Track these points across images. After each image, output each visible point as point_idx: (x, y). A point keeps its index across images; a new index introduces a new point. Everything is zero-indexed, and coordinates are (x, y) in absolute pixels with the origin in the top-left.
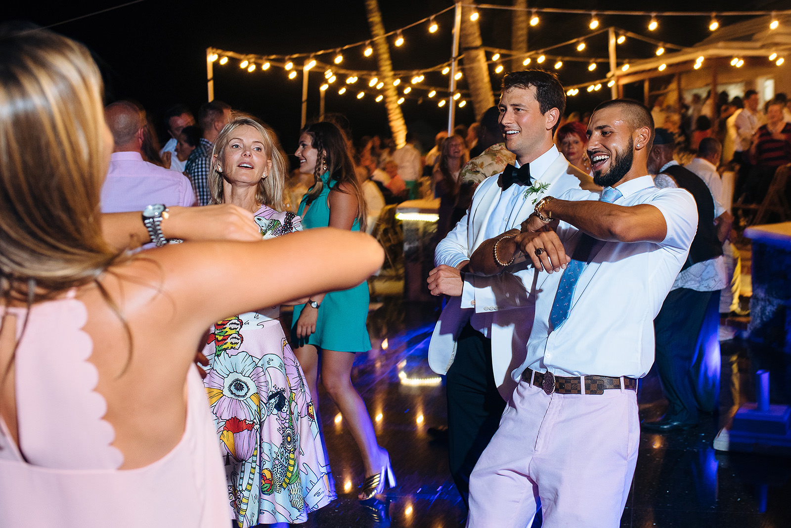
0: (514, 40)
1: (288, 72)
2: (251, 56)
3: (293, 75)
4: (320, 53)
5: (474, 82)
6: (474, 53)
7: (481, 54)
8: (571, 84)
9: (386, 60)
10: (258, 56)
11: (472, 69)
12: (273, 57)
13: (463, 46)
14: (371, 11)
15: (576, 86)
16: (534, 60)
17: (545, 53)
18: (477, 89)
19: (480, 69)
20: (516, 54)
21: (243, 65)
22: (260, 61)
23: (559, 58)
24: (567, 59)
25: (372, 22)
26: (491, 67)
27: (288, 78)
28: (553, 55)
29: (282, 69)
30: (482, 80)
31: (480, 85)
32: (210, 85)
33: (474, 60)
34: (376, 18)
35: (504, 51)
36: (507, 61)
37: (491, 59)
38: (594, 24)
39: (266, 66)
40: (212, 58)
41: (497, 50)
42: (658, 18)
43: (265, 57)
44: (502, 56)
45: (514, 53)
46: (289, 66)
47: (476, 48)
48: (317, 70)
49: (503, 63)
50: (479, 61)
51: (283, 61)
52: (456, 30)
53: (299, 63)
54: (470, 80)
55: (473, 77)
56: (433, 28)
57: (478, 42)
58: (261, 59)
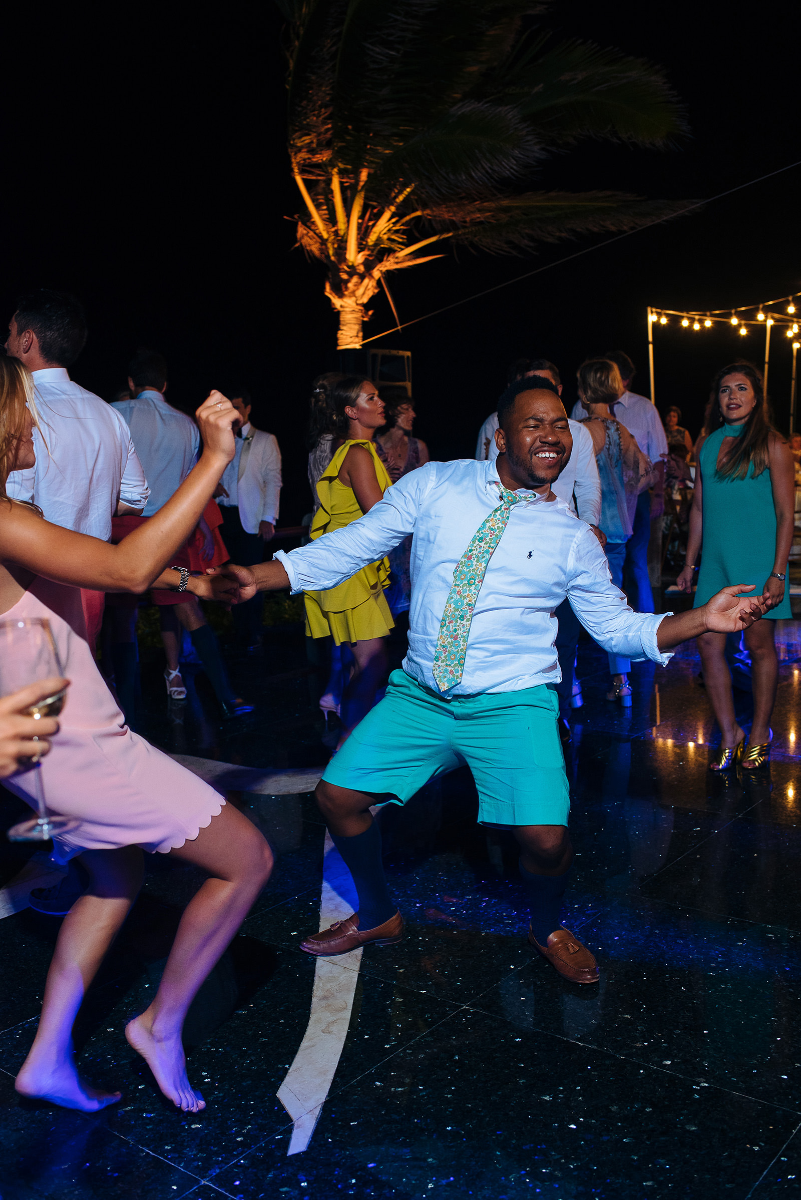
2: (694, 313)
3: (743, 332)
4: (771, 303)
10: (702, 313)
21: (685, 323)
29: (729, 326)
32: (651, 347)
39: (708, 323)
40: (652, 318)
46: (735, 321)
51: (729, 316)
58: (706, 315)
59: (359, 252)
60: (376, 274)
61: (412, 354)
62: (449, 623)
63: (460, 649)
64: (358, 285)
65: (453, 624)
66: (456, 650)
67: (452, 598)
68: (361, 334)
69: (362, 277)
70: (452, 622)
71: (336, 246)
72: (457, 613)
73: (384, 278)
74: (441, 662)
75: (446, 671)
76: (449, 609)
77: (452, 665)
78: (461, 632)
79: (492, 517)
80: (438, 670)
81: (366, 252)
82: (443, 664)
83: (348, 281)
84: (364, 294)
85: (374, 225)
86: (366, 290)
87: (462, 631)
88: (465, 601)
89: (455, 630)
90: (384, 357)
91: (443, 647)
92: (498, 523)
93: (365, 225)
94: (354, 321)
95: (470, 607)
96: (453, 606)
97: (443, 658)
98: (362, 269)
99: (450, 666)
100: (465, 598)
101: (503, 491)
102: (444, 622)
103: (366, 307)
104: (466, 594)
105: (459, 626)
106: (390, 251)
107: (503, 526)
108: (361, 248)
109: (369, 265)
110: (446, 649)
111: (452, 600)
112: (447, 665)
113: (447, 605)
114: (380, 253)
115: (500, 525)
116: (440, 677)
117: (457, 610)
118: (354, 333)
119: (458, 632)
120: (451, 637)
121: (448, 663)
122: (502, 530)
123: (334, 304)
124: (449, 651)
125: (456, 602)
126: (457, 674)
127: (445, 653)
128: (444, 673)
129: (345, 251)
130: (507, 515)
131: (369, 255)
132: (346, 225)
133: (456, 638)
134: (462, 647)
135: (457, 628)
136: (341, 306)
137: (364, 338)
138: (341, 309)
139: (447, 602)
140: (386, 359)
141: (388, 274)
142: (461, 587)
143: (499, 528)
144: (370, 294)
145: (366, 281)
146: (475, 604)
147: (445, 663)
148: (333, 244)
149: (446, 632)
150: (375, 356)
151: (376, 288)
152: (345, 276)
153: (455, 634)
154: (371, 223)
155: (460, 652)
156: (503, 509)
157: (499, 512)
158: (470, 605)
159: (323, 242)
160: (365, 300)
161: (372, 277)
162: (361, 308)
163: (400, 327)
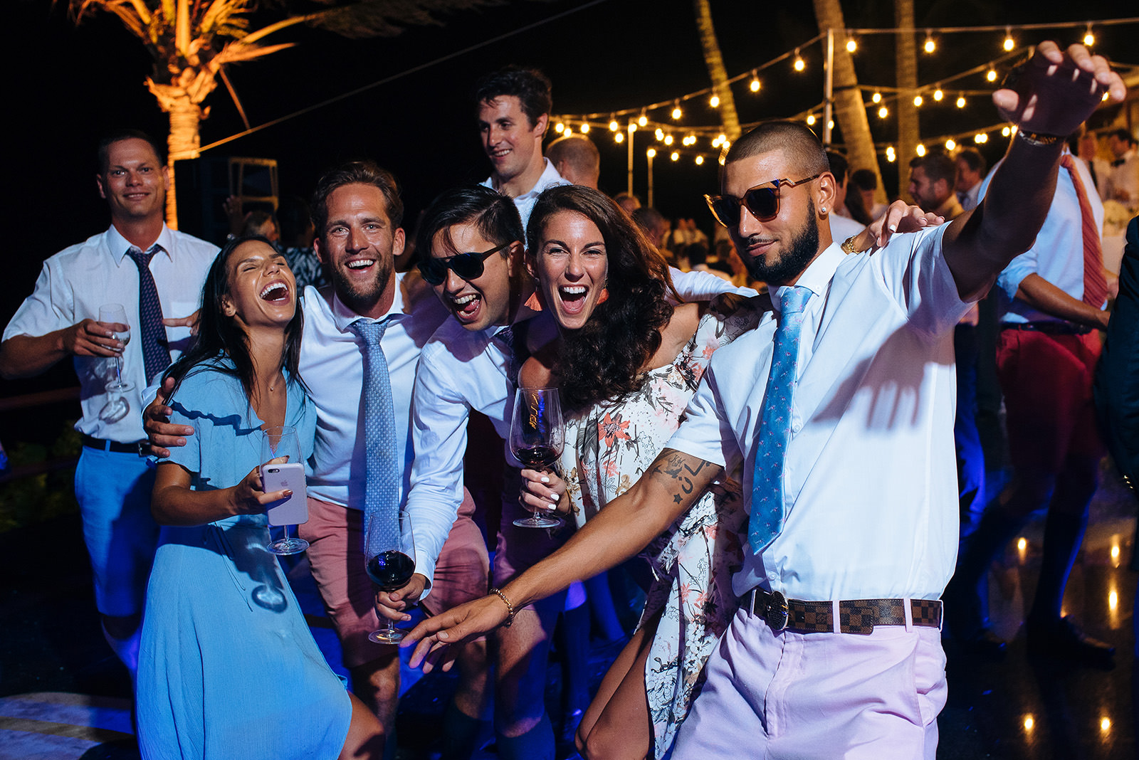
0: (899, 74)
1: (613, 134)
2: (567, 117)
3: (619, 138)
4: (654, 106)
5: (850, 132)
6: (847, 94)
7: (857, 95)
8: (978, 127)
9: (730, 112)
10: (575, 117)
11: (846, 115)
12: (594, 116)
13: (838, 85)
14: (708, 51)
15: (983, 130)
16: (928, 98)
17: (942, 88)
18: (855, 141)
19: (858, 114)
20: (902, 92)
22: (578, 123)
23: (961, 93)
24: (972, 93)
25: (711, 64)
26: (871, 111)
27: (614, 141)
28: (953, 90)
29: (606, 131)
30: (861, 129)
31: (857, 135)
33: (847, 103)
34: (715, 59)
35: (886, 90)
36: (891, 101)
37: (872, 101)
38: (1009, 45)
41: (877, 89)
42: (1095, 30)
43: (584, 117)
44: (884, 95)
45: (899, 90)
46: (613, 126)
47: (851, 87)
48: (649, 129)
49: (887, 105)
50: (856, 103)
51: (605, 120)
52: (829, 66)
53: (624, 122)
54: (844, 130)
55: (848, 126)
56: (799, 65)
57: (853, 80)
58: (580, 119)
59: (192, 40)
60: (215, 65)
61: (279, 163)
64: (191, 80)
68: (197, 139)
69: (197, 70)
71: (161, 32)
73: (226, 71)
81: (201, 41)
83: (179, 75)
84: (199, 91)
85: (208, 8)
86: (203, 85)
90: (247, 167)
93: (196, 8)
94: (189, 123)
98: (195, 60)
103: (202, 105)
106: (231, 39)
108: (194, 35)
109: (205, 56)
114: (219, 42)
118: (189, 138)
123: (160, 103)
129: (172, 40)
131: (205, 45)
132: (174, 7)
136: (171, 106)
137: (202, 144)
138: (171, 109)
140: (250, 170)
141: (230, 67)
144: (206, 90)
145: (202, 75)
148: (158, 30)
151: (213, 83)
152: (174, 70)
154: (205, 5)
159: (144, 27)
160: (201, 98)
161: (208, 70)
162: (195, 107)
163: (250, 131)
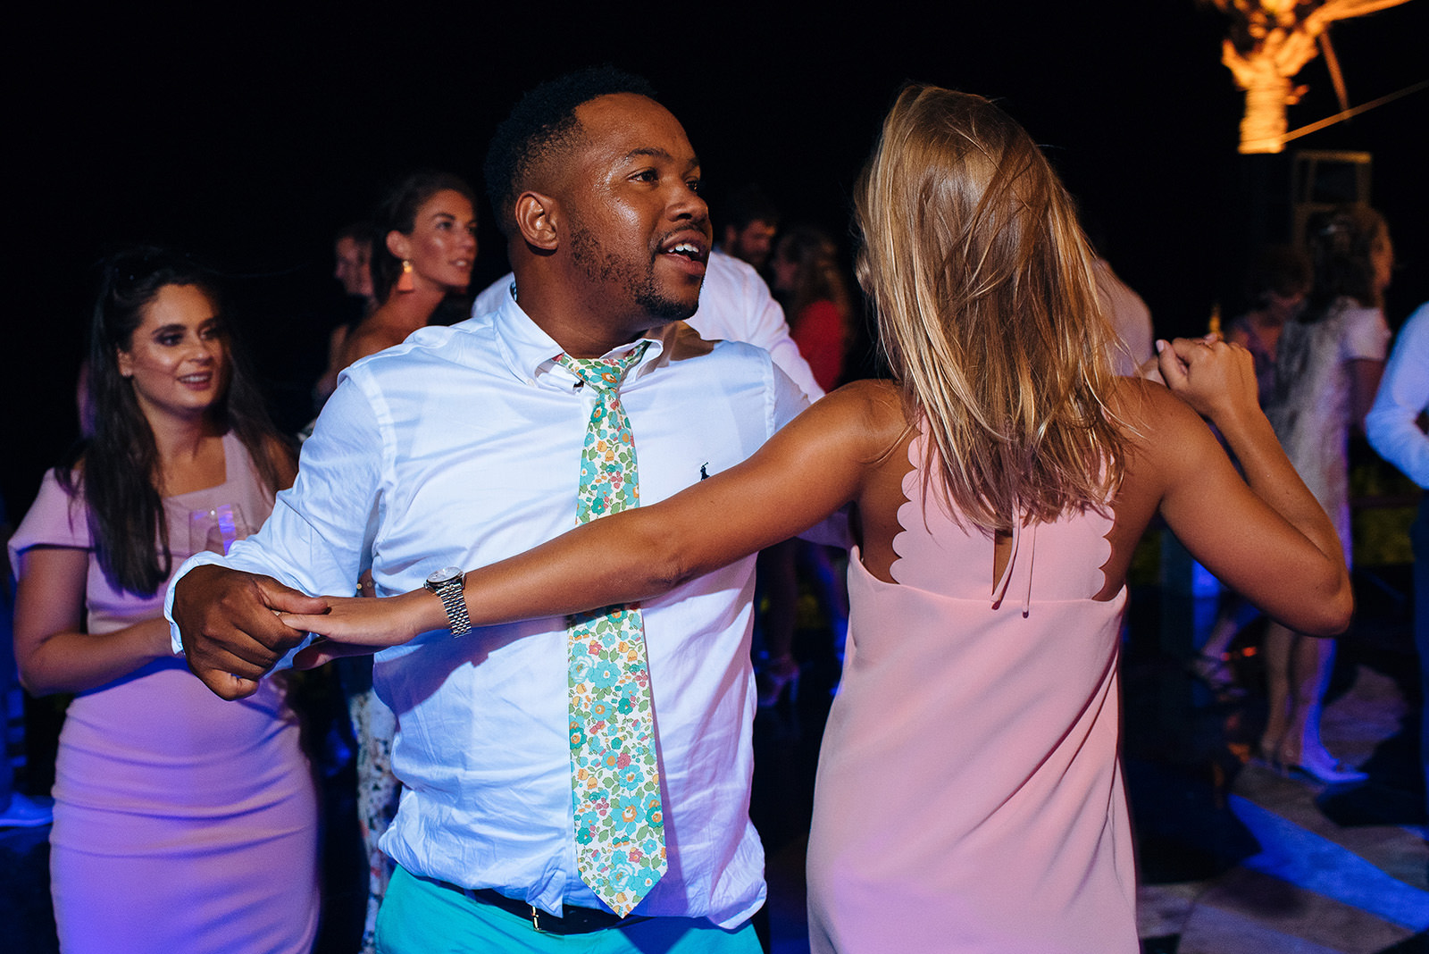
60: (1315, 24)
61: (1372, 158)
62: (594, 730)
63: (642, 785)
64: (1281, 45)
65: (605, 730)
66: (634, 793)
67: (580, 667)
68: (1283, 126)
69: (1288, 31)
70: (600, 725)
72: (608, 699)
74: (600, 841)
75: (619, 858)
76: (583, 696)
77: (633, 836)
78: (635, 741)
79: (597, 439)
80: (596, 865)
82: (605, 844)
83: (1263, 40)
84: (1291, 60)
86: (1293, 53)
87: (635, 737)
88: (620, 663)
89: (617, 743)
91: (594, 797)
92: (617, 447)
94: (1271, 103)
95: (639, 673)
96: (589, 685)
97: (603, 828)
98: (1288, 19)
99: (626, 840)
100: (614, 655)
101: (583, 367)
102: (578, 734)
103: (1295, 80)
104: (616, 646)
105: (623, 729)
107: (630, 446)
109: (1302, 13)
110: (604, 800)
111: (584, 672)
112: (616, 842)
113: (574, 689)
115: (623, 449)
116: (605, 882)
117: (606, 691)
118: (1271, 123)
119: (624, 744)
120: (609, 765)
121: (620, 834)
122: (631, 458)
123: (1236, 77)
124: (616, 804)
125: (592, 675)
126: (653, 854)
127: (603, 813)
128: (614, 865)
130: (624, 417)
133: (624, 761)
134: (648, 778)
135: (620, 735)
136: (1251, 80)
137: (1290, 129)
138: (1249, 85)
139: (571, 682)
141: (1335, 27)
142: (593, 634)
143: (622, 457)
144: (1302, 58)
145: (1296, 38)
146: (647, 660)
147: (610, 839)
149: (594, 757)
150: (1305, 163)
151: (1310, 50)
152: (1257, 32)
153: (619, 752)
155: (646, 793)
156: (610, 410)
157: (605, 420)
158: (634, 669)
160: (1292, 69)
161: (1304, 31)
162: (1283, 83)
163: (1346, 115)
